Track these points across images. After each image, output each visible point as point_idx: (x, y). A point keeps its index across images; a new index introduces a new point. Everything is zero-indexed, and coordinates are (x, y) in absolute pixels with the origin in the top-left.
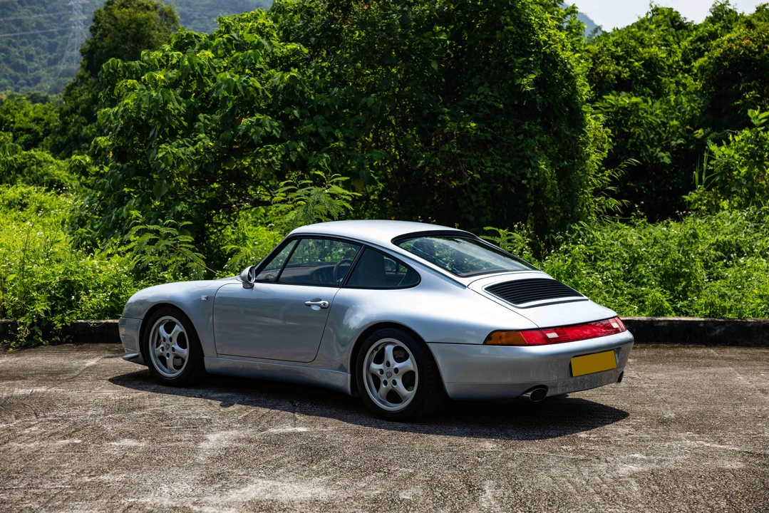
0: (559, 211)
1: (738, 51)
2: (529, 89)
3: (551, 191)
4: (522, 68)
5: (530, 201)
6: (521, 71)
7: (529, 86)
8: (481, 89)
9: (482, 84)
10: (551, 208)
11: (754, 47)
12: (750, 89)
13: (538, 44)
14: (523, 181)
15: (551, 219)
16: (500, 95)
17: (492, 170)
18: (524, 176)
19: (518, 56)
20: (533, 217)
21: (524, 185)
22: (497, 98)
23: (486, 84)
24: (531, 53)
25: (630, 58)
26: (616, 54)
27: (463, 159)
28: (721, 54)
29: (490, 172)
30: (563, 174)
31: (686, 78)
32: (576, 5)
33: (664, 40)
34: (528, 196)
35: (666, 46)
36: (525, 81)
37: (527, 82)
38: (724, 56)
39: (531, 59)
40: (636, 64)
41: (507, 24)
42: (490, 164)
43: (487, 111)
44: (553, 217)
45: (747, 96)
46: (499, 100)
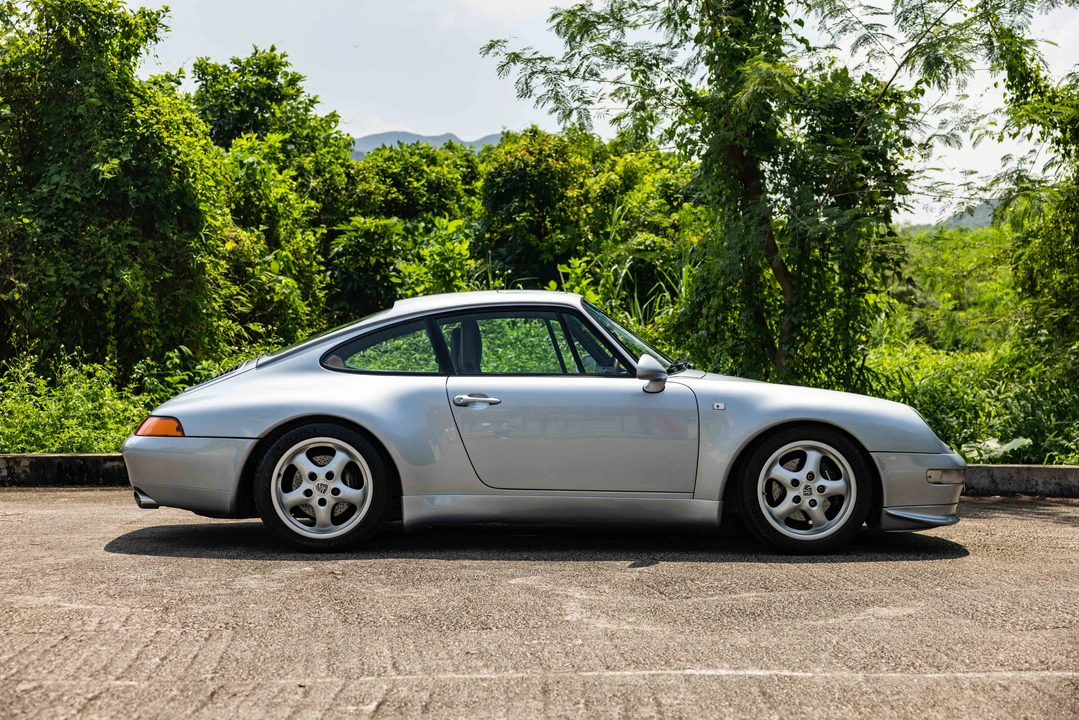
0: (154, 335)
1: (512, 164)
2: (109, 176)
3: (142, 308)
4: (107, 151)
5: (110, 320)
6: (105, 155)
7: (109, 172)
8: (56, 179)
9: (59, 173)
10: (145, 332)
11: (532, 160)
12: (523, 210)
13: (133, 123)
14: (99, 295)
15: (147, 346)
16: (82, 186)
17: (54, 279)
18: (100, 290)
19: (105, 137)
20: (115, 342)
21: (100, 299)
22: (75, 189)
23: (65, 173)
24: (123, 133)
25: (411, 177)
26: (390, 171)
27: (19, 266)
28: (496, 169)
29: (50, 283)
30: (162, 289)
31: (473, 202)
32: (338, 113)
33: (467, 160)
34: (108, 313)
35: (468, 167)
36: (105, 167)
37: (108, 168)
38: (498, 172)
39: (122, 141)
40: (415, 184)
41: (91, 97)
42: (52, 273)
43: (61, 206)
44: (150, 344)
45: (518, 219)
46: (78, 192)
